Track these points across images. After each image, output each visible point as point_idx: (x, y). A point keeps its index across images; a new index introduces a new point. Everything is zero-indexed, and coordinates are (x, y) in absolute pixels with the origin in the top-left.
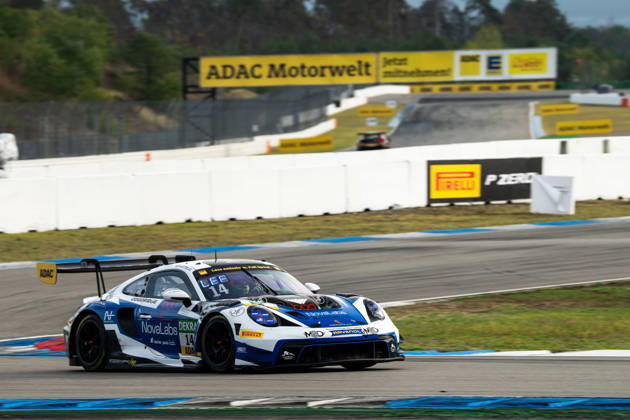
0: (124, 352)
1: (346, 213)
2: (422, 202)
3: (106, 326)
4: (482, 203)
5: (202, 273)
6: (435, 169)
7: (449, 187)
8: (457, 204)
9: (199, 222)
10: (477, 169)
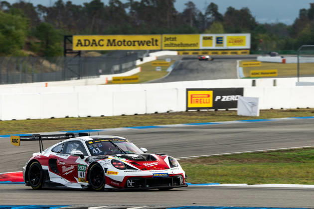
1: (146, 114)
2: (184, 109)
4: (213, 110)
6: (190, 93)
7: (197, 102)
8: (201, 110)
9: (72, 117)
10: (211, 93)
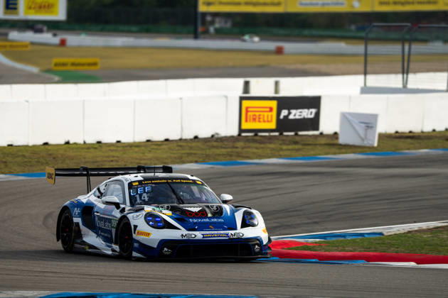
0: (84, 239)
1: (181, 140)
2: (235, 132)
3: (74, 218)
4: (277, 134)
5: (134, 184)
6: (245, 103)
7: (254, 120)
8: (260, 134)
9: (75, 144)
10: (274, 104)
